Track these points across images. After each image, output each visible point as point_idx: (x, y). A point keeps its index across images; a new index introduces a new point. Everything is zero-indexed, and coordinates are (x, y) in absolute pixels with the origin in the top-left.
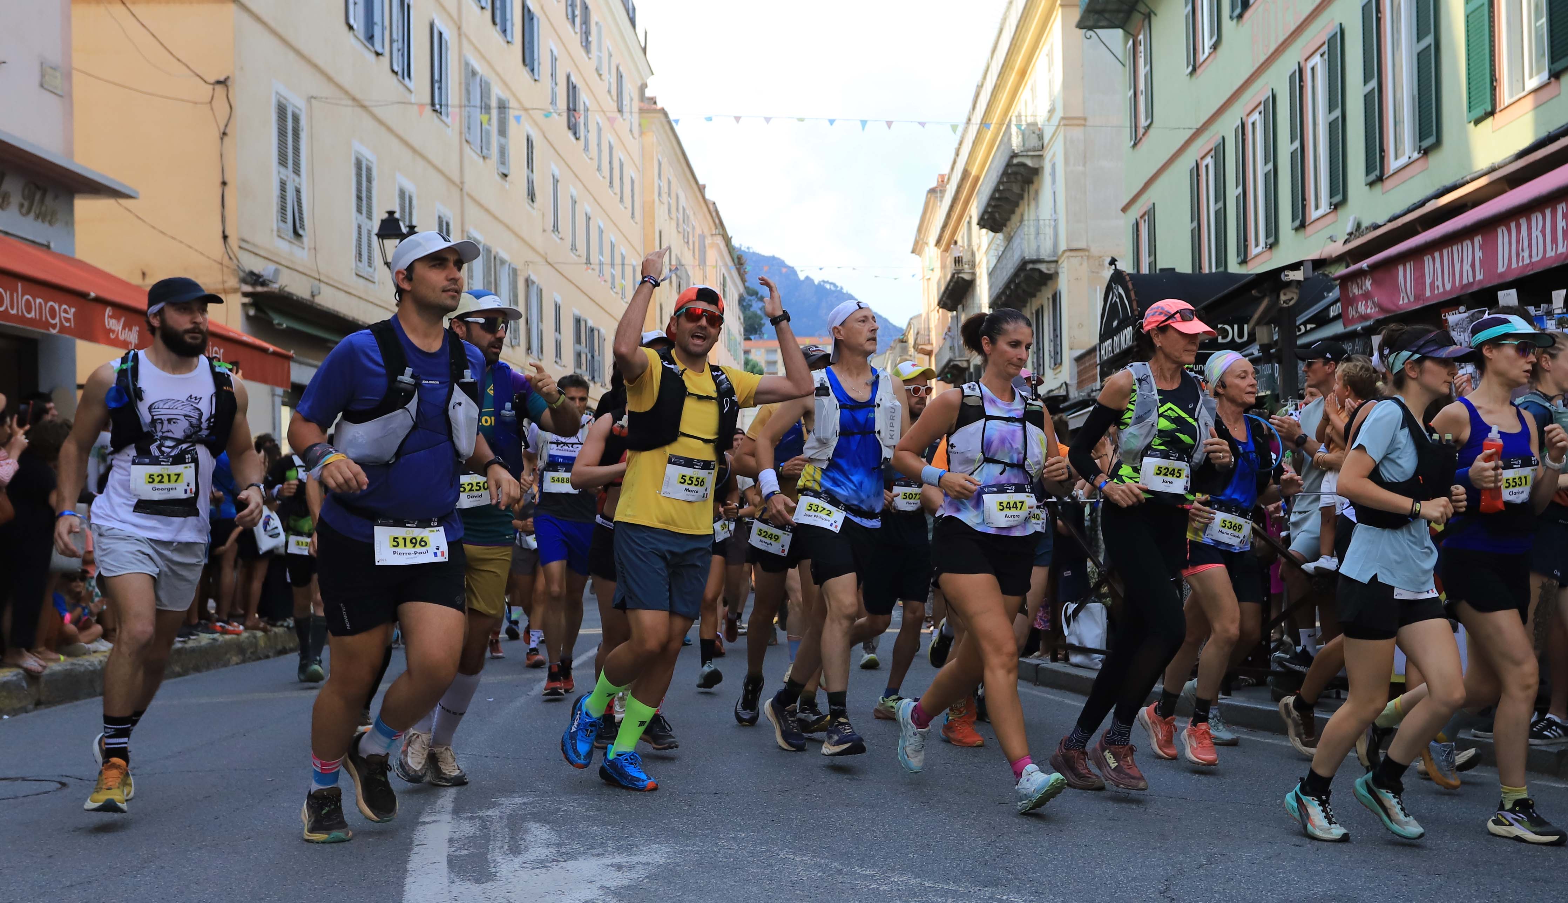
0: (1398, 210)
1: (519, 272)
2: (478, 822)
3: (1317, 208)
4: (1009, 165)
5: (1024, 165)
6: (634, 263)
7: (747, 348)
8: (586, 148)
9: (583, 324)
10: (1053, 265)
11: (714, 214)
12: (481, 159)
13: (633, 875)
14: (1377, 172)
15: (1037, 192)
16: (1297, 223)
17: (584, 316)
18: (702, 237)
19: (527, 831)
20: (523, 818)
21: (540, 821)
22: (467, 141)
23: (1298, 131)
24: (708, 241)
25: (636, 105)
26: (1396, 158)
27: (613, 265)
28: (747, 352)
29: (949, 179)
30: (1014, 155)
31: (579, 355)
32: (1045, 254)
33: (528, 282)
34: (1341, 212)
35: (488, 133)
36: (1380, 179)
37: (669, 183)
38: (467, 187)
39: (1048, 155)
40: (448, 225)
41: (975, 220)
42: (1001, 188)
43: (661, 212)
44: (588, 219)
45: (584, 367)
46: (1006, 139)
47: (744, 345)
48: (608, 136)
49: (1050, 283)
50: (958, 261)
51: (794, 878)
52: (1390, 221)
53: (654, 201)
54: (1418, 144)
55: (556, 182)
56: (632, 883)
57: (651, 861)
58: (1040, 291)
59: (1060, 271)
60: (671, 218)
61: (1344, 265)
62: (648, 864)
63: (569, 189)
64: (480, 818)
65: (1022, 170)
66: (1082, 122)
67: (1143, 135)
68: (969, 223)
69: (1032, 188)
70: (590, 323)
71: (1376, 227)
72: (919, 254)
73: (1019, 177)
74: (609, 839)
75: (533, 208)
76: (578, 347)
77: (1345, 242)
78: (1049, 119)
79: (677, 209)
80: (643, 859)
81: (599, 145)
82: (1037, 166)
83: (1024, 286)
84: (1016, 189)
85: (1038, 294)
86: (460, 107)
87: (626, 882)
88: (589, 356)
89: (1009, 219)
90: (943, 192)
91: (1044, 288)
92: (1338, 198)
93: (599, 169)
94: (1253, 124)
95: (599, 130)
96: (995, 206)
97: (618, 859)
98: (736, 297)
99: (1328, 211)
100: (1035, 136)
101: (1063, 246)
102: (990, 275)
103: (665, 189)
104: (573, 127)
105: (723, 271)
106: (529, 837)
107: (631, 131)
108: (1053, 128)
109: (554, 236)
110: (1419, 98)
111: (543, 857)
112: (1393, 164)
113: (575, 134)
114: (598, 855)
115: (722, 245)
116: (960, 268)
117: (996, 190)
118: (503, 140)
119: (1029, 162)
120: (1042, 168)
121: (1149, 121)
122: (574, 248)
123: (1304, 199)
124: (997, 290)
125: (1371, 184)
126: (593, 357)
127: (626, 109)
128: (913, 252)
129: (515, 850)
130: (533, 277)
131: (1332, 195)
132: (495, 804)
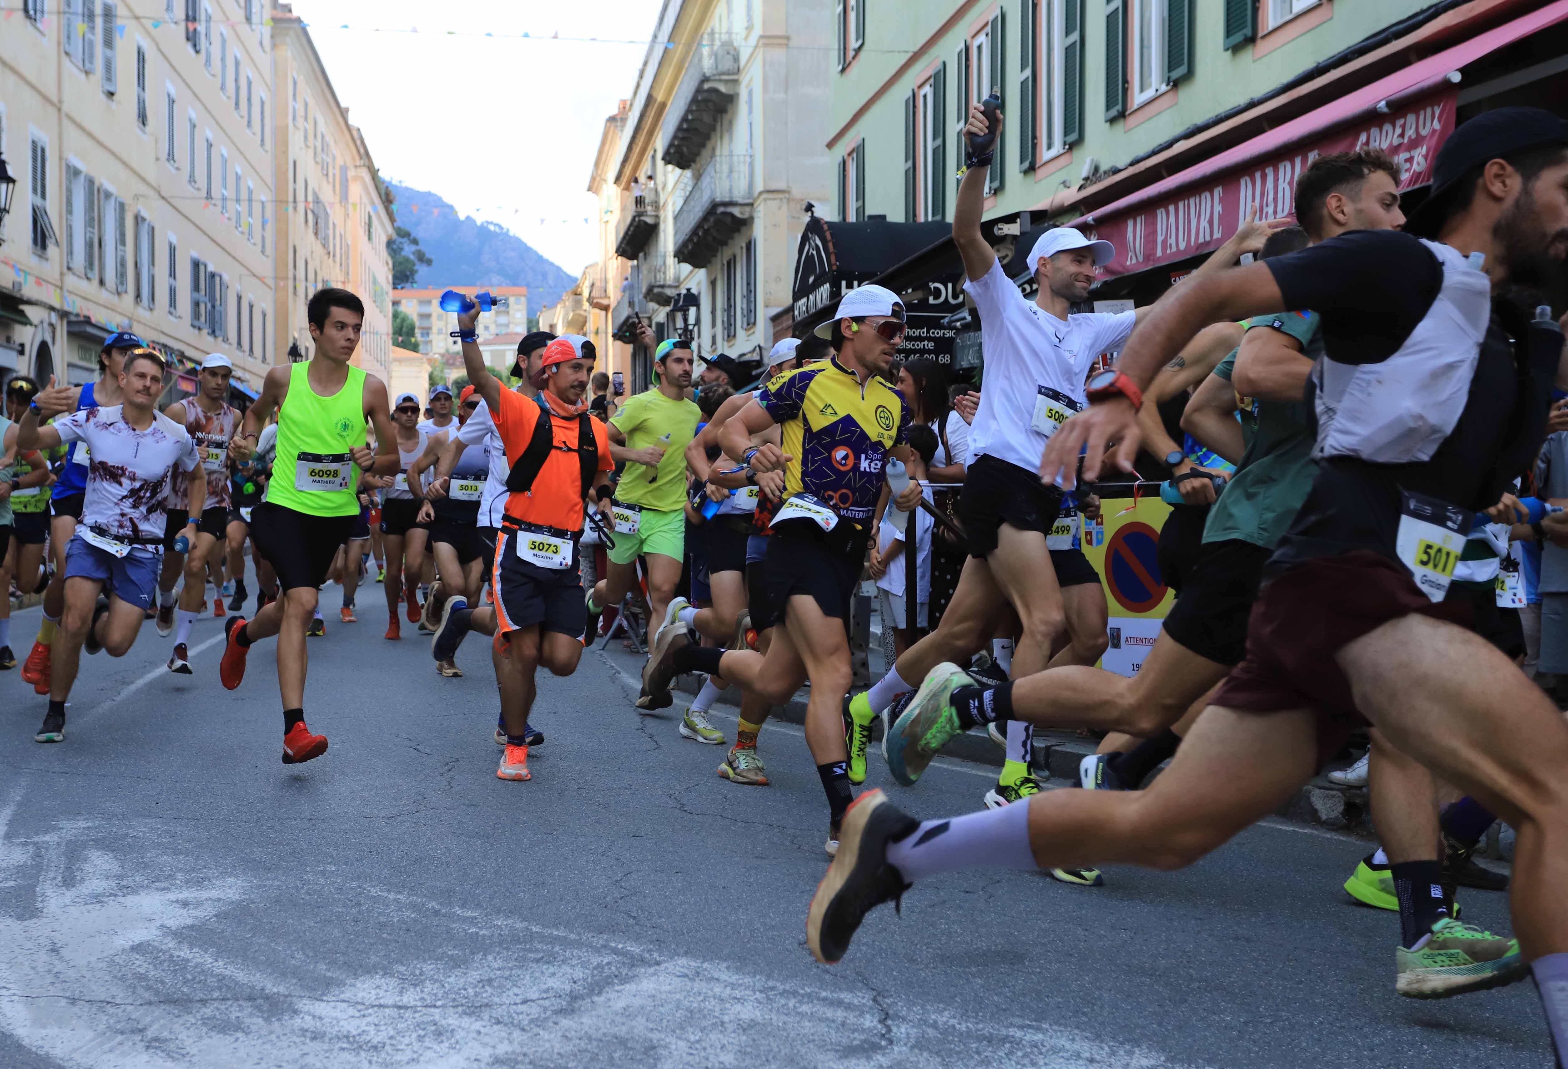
0: (1141, 153)
1: (127, 208)
2: (31, 849)
3: (1049, 147)
4: (699, 90)
5: (716, 91)
6: (263, 198)
7: (397, 299)
8: (208, 62)
9: (202, 268)
10: (748, 209)
11: (358, 142)
12: (83, 76)
13: (200, 913)
14: (1119, 107)
15: (731, 123)
16: (1026, 164)
17: (203, 259)
18: (344, 169)
19: (86, 860)
20: (84, 845)
21: (103, 849)
22: (67, 54)
23: (1030, 57)
24: (351, 173)
25: (268, 13)
26: (1142, 90)
27: (238, 200)
28: (395, 303)
29: (631, 105)
30: (705, 79)
31: (196, 304)
32: (739, 193)
33: (138, 219)
34: (1077, 153)
35: (91, 44)
36: (1122, 115)
37: (306, 105)
38: (65, 108)
39: (744, 80)
40: (43, 150)
41: (660, 155)
42: (690, 117)
43: (296, 140)
44: (210, 146)
45: (203, 319)
46: (696, 60)
47: (391, 294)
48: (234, 50)
49: (744, 229)
50: (639, 201)
51: (382, 919)
52: (1132, 164)
53: (287, 127)
54: (1166, 75)
55: (172, 102)
56: (197, 922)
57: (222, 897)
58: (732, 238)
59: (756, 215)
60: (307, 147)
61: (1078, 214)
62: (219, 900)
63: (188, 110)
64: (35, 844)
65: (714, 97)
66: (784, 41)
67: (854, 58)
68: (654, 157)
69: (726, 117)
70: (211, 268)
71: (1116, 171)
72: (596, 192)
73: (711, 105)
74: (181, 870)
75: (144, 133)
76: (196, 295)
77: (1080, 188)
78: (746, 38)
79: (315, 136)
80: (213, 894)
81: (223, 59)
82: (731, 92)
83: (714, 232)
84: (707, 118)
85: (730, 242)
86: (59, 13)
87: (189, 922)
88: (209, 306)
89: (698, 154)
90: (624, 120)
91: (736, 235)
92: (1073, 137)
93: (223, 88)
94: (979, 48)
95: (224, 41)
96: (683, 139)
97: (185, 894)
98: (384, 239)
99: (1062, 151)
100: (729, 57)
101: (759, 187)
102: (676, 218)
103: (301, 112)
104: (192, 38)
105: (369, 208)
106: (87, 867)
107: (261, 43)
108: (750, 50)
109: (169, 166)
110: (1170, 21)
111: (100, 890)
112: (1138, 98)
113: (195, 46)
114: (164, 889)
115: (368, 178)
116: (642, 210)
117: (684, 119)
118: (108, 52)
119: (723, 88)
120: (738, 95)
121: (860, 42)
122: (192, 179)
123: (1034, 137)
124: (682, 237)
125: (1112, 121)
126: (213, 306)
127: (255, 19)
128: (589, 189)
129: (69, 882)
130: (144, 213)
131: (1067, 132)
132: (54, 828)
